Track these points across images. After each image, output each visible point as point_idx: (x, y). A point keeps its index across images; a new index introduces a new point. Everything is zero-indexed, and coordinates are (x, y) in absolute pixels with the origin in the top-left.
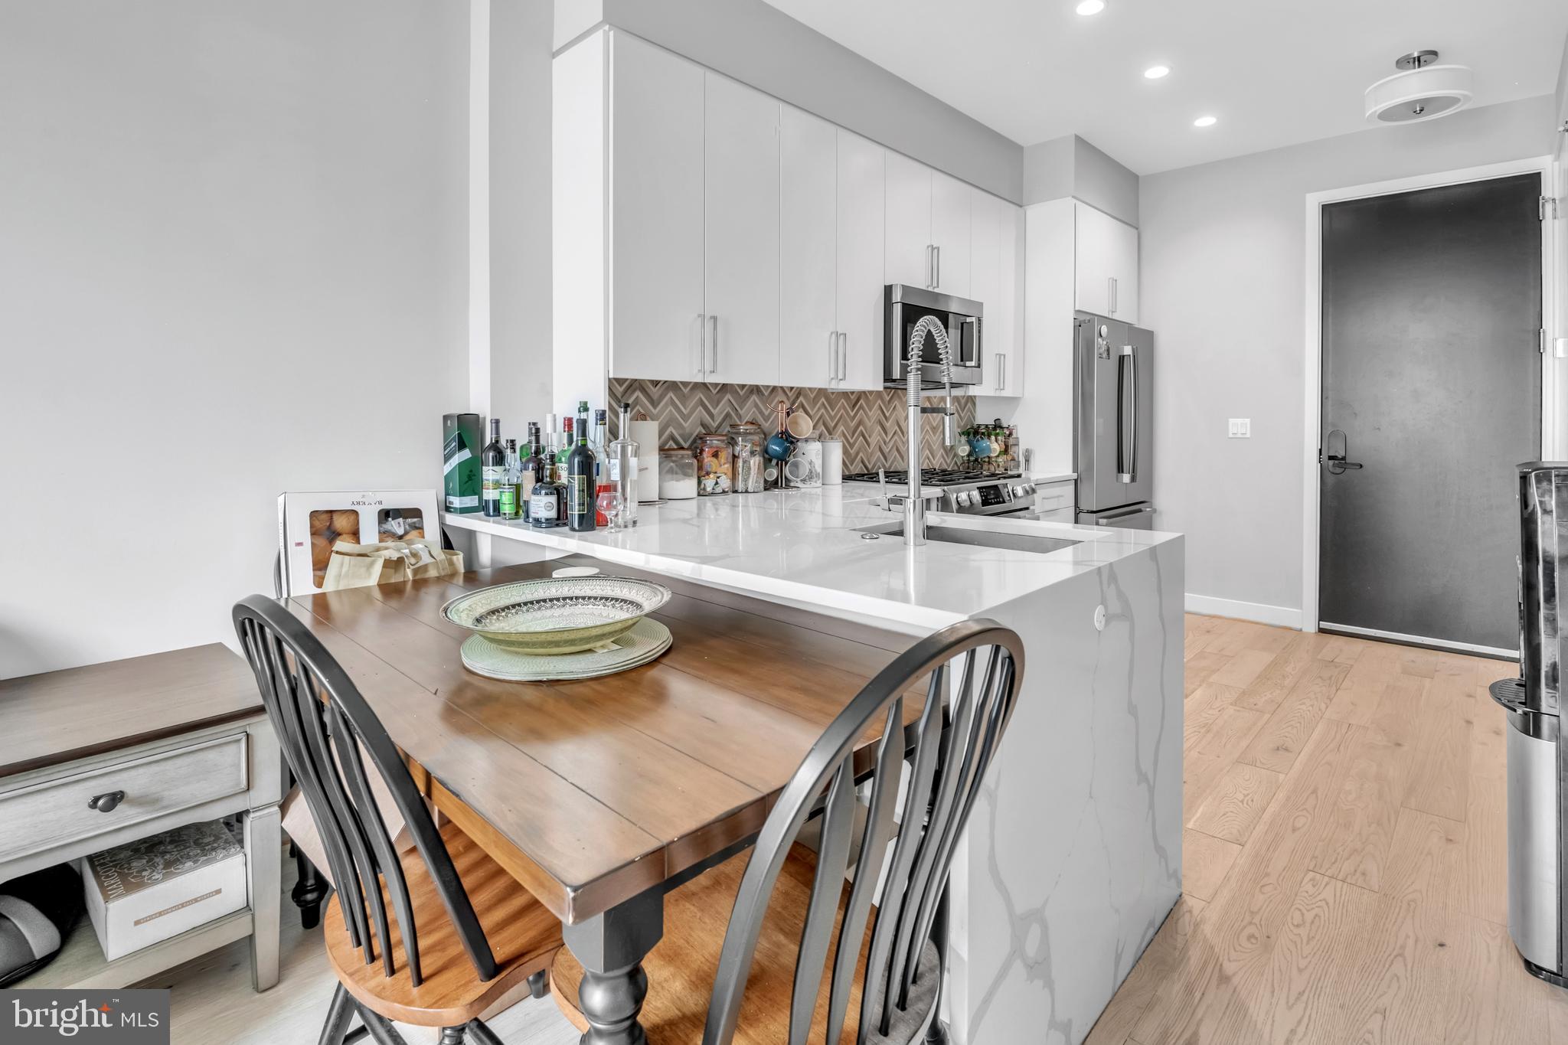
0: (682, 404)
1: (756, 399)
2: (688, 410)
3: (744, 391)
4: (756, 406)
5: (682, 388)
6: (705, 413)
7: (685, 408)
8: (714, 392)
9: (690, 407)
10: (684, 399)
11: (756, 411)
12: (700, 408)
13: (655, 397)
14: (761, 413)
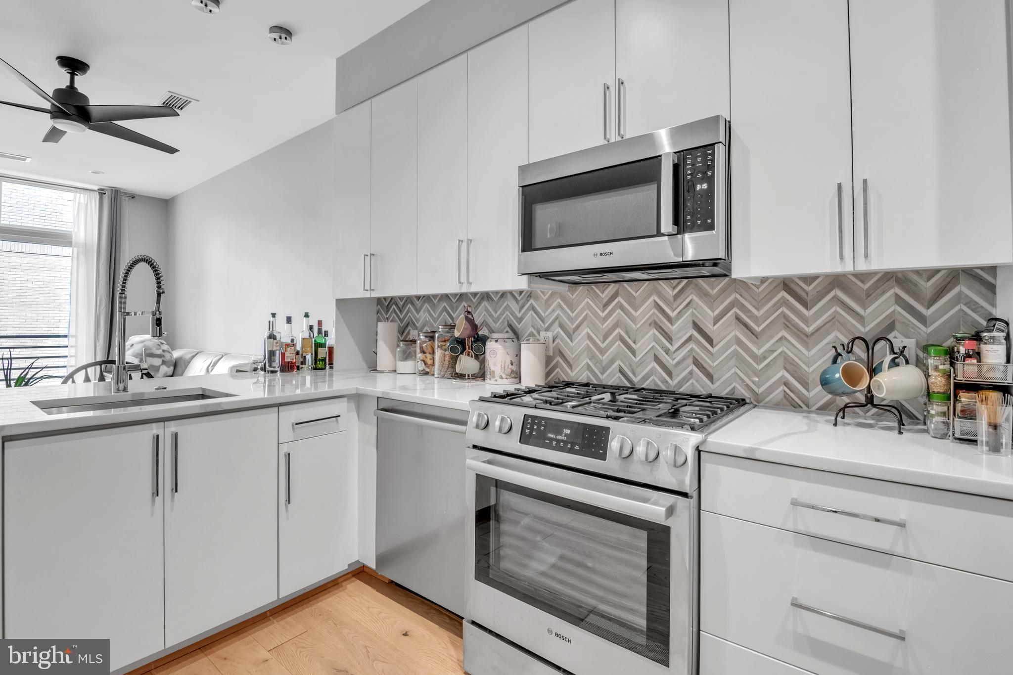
0: (433, 311)
1: (487, 305)
2: (437, 314)
3: (476, 298)
4: (487, 310)
5: (433, 299)
6: (448, 317)
7: (435, 314)
8: (454, 301)
9: (438, 312)
10: (434, 307)
11: (486, 314)
12: (445, 313)
13: (418, 307)
14: (491, 315)
